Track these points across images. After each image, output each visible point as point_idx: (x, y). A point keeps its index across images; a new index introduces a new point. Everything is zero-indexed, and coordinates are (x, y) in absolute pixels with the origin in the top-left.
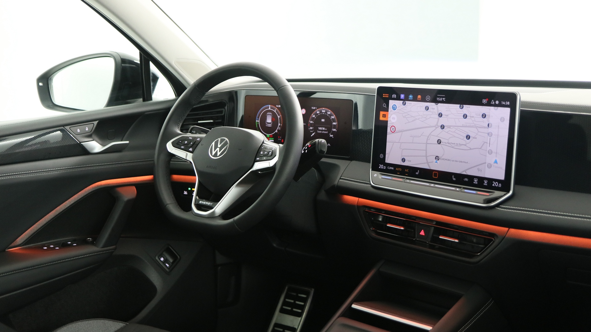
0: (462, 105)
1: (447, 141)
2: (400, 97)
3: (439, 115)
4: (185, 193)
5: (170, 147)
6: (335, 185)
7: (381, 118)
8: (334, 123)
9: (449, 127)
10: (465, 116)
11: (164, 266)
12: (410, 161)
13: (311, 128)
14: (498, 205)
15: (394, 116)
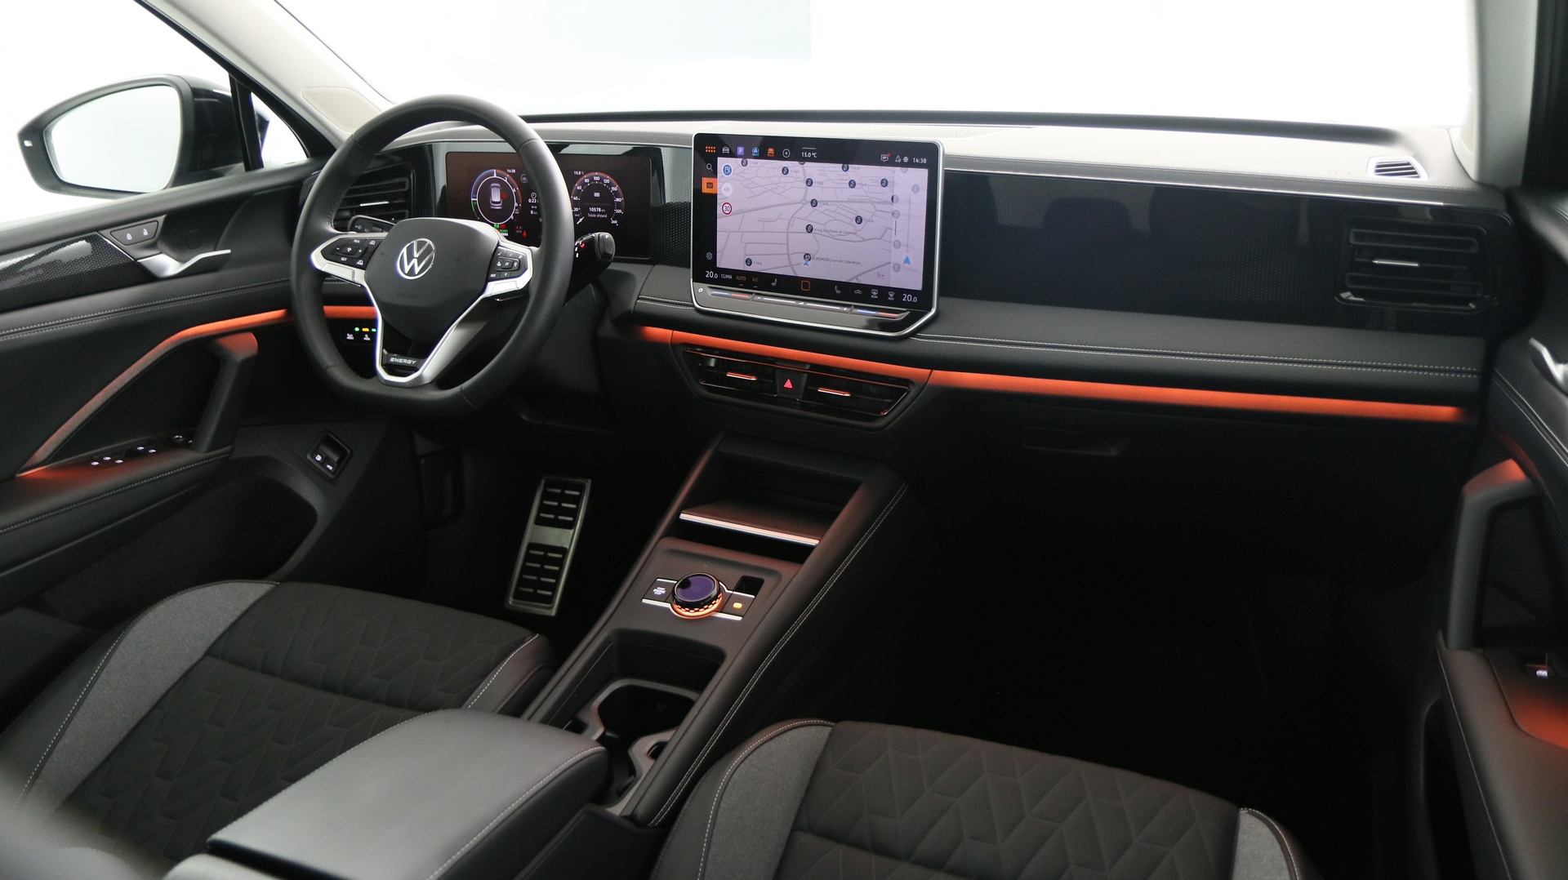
0: (845, 165)
1: (822, 228)
2: (736, 151)
3: (807, 182)
4: (350, 337)
5: (318, 260)
6: (631, 310)
7: (705, 190)
8: (618, 200)
9: (826, 203)
10: (852, 184)
11: (323, 470)
12: (761, 264)
13: (576, 209)
14: (913, 334)
15: (727, 185)
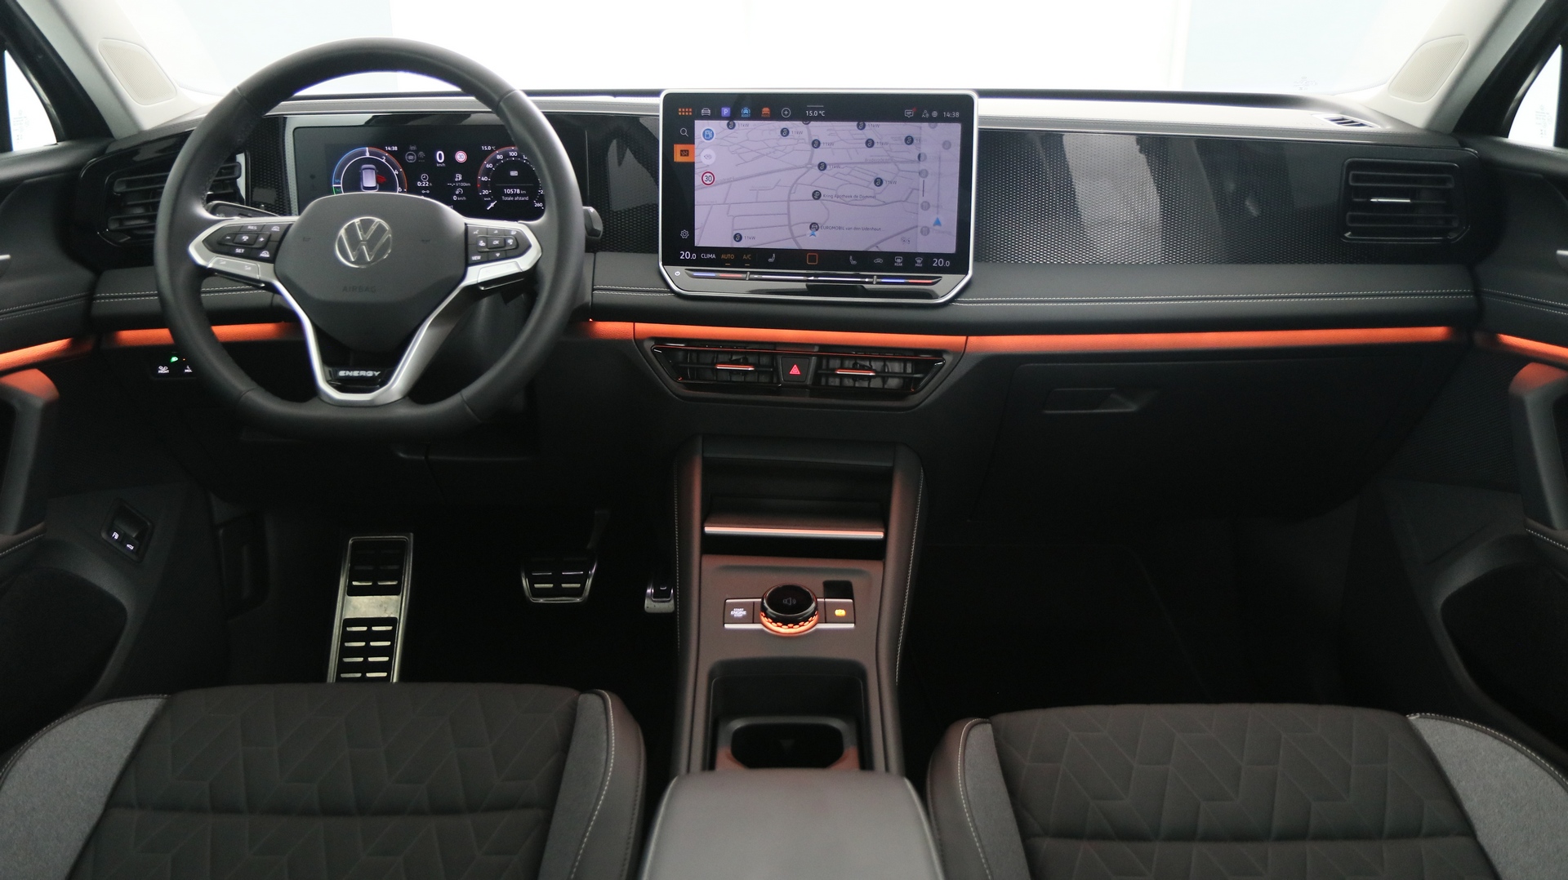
0: (861, 123)
1: (834, 193)
2: (720, 112)
3: (813, 143)
4: (163, 370)
5: (197, 253)
6: (587, 304)
7: (678, 158)
9: (837, 165)
10: (870, 143)
11: (123, 551)
12: (754, 238)
13: (485, 192)
14: (953, 300)
15: (707, 152)
